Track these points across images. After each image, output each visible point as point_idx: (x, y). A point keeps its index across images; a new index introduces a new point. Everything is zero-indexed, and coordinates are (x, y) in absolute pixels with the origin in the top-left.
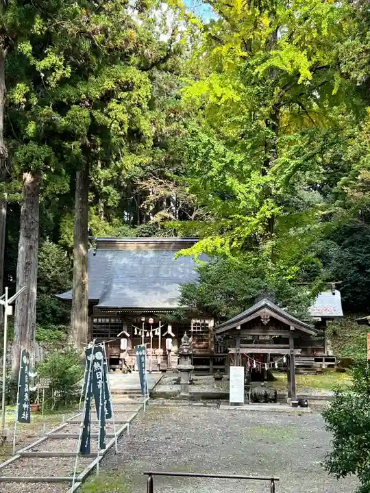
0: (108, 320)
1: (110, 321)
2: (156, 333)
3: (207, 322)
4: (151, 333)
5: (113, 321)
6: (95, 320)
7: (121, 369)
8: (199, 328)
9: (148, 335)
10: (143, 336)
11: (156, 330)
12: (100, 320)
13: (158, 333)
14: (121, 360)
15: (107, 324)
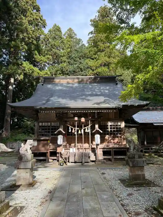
0: (49, 124)
1: (51, 124)
2: (86, 131)
3: (119, 124)
4: (82, 131)
5: (53, 124)
6: (40, 124)
7: (58, 161)
8: (114, 128)
9: (80, 132)
10: (76, 133)
11: (86, 128)
12: (44, 124)
13: (88, 130)
14: (58, 153)
15: (49, 127)
